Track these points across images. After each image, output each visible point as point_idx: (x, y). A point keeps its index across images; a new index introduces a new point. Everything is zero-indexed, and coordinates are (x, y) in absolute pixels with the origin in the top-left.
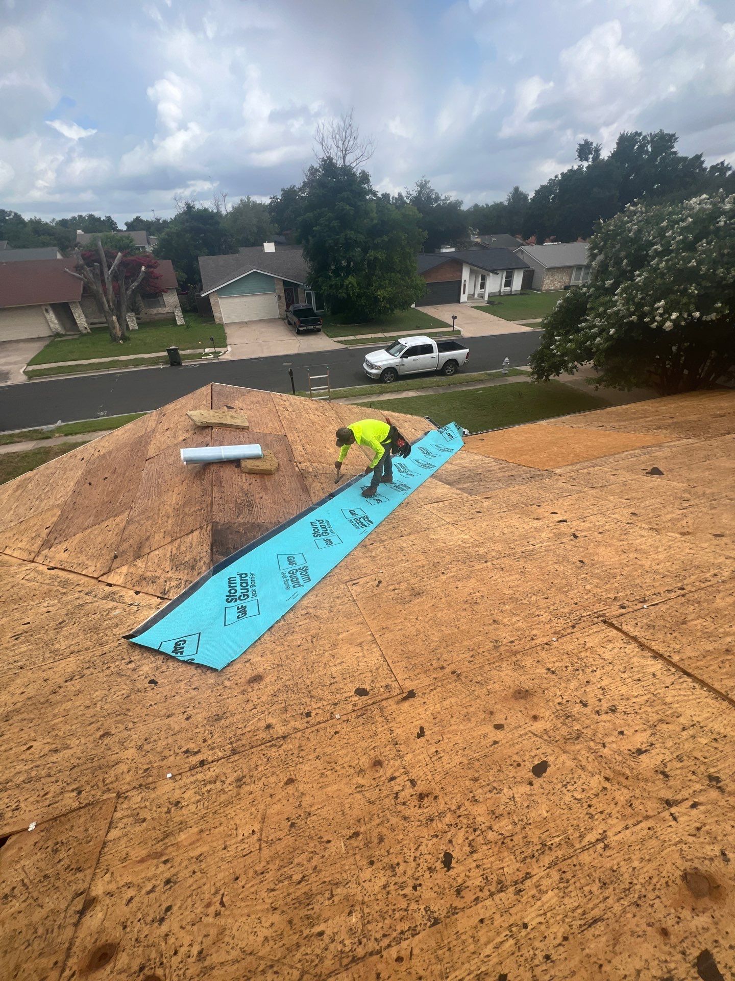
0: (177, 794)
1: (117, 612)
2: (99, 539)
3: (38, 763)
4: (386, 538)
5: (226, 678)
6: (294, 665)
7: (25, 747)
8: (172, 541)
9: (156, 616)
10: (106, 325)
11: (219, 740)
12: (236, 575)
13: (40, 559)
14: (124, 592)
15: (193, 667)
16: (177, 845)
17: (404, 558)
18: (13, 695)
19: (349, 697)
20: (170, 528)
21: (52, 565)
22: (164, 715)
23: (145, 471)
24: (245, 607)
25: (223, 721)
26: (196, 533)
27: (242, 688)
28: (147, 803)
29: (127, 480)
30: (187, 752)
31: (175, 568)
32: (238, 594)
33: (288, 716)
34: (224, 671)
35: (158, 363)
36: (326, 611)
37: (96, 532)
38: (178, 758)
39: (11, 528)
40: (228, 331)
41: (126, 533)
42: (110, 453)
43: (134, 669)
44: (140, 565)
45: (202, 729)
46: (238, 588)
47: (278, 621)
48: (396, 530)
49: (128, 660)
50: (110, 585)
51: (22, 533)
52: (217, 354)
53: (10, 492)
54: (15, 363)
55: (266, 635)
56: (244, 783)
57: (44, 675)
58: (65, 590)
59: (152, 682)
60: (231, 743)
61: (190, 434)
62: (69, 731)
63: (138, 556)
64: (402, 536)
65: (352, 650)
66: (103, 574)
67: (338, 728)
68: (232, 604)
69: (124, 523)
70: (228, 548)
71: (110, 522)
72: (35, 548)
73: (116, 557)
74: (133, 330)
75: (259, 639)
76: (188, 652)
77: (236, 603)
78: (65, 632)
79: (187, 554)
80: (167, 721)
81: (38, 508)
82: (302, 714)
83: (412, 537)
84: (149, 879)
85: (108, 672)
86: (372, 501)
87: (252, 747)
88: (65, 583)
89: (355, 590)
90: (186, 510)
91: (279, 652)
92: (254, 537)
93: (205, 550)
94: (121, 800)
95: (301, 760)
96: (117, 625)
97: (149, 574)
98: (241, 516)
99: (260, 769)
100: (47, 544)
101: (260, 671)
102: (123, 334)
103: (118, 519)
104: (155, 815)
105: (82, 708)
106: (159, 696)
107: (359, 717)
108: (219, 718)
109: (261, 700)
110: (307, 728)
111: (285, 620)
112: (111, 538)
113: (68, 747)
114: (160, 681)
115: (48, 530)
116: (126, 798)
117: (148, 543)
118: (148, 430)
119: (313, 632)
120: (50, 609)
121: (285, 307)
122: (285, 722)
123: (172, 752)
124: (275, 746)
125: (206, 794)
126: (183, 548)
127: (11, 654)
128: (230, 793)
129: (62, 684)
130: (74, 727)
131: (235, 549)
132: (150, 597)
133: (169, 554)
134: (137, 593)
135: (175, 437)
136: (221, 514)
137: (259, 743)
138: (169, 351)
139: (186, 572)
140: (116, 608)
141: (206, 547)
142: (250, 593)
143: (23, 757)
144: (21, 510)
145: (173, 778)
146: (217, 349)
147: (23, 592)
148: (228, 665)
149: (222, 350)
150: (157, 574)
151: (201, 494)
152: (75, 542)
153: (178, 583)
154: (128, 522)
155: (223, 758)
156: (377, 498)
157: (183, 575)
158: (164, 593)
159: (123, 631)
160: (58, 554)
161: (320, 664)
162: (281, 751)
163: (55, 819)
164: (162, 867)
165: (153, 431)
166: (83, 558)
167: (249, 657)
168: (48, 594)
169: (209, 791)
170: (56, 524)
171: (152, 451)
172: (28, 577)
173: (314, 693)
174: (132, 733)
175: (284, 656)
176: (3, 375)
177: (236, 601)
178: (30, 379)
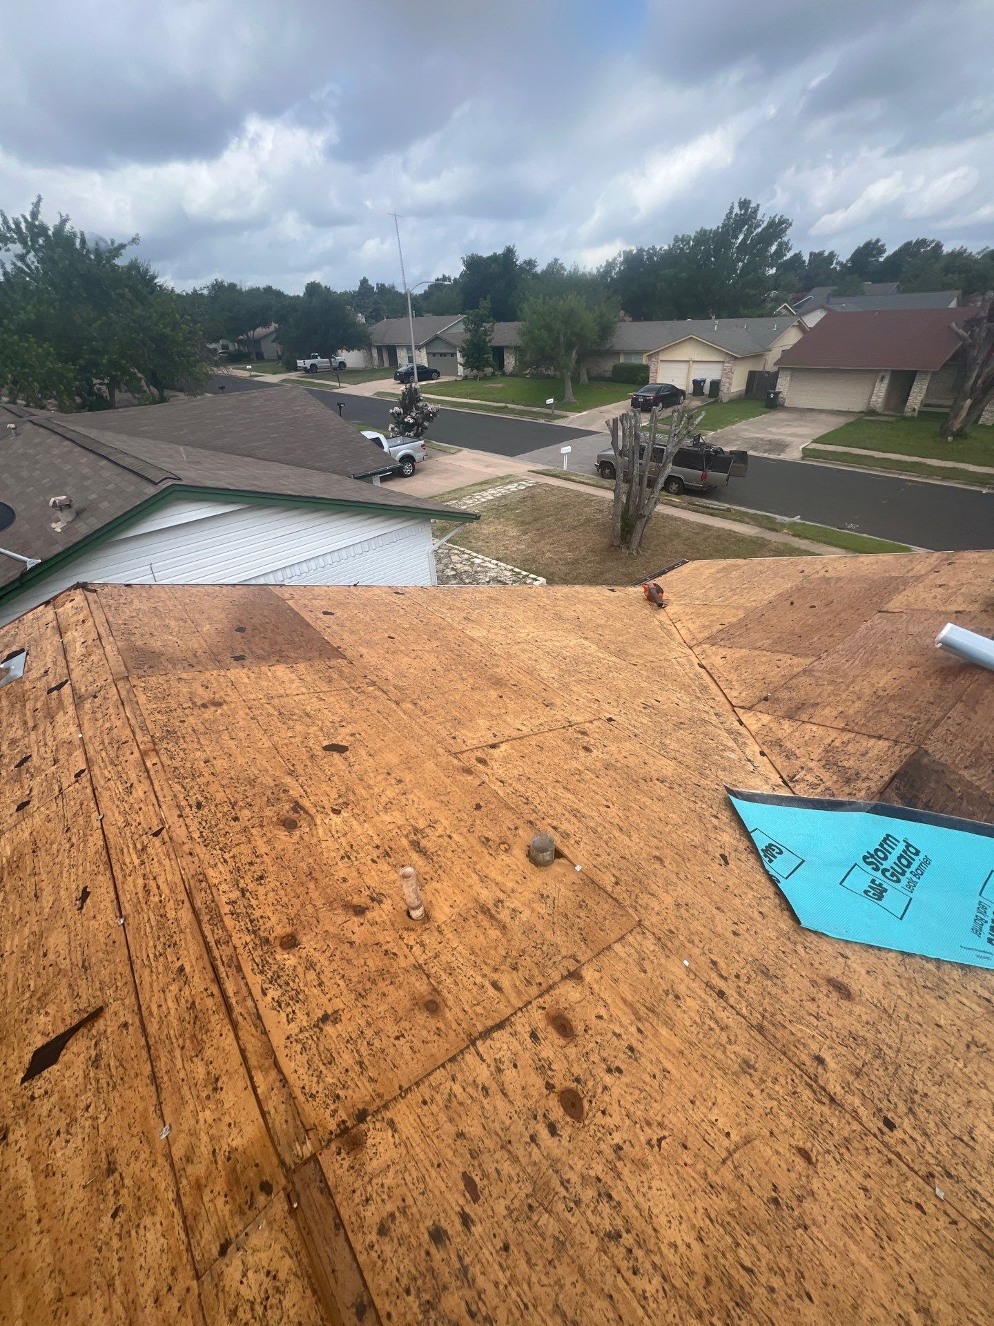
0: (682, 989)
1: (732, 756)
2: (762, 669)
3: (606, 825)
5: (802, 943)
6: (911, 1038)
7: (605, 803)
8: (843, 730)
9: (769, 796)
10: (947, 410)
11: (752, 995)
12: (901, 841)
13: (697, 650)
14: (750, 741)
15: (772, 889)
16: (656, 1033)
18: (620, 752)
19: (983, 1200)
20: (851, 712)
21: (704, 663)
22: (716, 903)
23: (869, 624)
24: (886, 890)
25: (769, 983)
26: (883, 744)
27: (817, 979)
28: (655, 961)
29: (838, 622)
30: (714, 963)
31: (823, 762)
32: (886, 865)
33: (856, 1084)
34: (807, 933)
35: (982, 484)
37: (763, 659)
38: (703, 958)
39: (694, 606)
41: (794, 681)
42: (839, 579)
43: (715, 828)
44: (786, 727)
45: (742, 963)
47: (928, 959)
49: (715, 813)
50: (741, 723)
51: (699, 615)
53: (713, 570)
55: (892, 955)
56: (750, 1075)
57: (646, 757)
58: (700, 695)
59: (723, 856)
60: (763, 1016)
61: (975, 608)
62: (638, 825)
63: (790, 716)
66: (742, 707)
67: (928, 1207)
68: (869, 868)
69: (800, 669)
70: (916, 797)
71: (786, 659)
72: (701, 636)
73: (766, 699)
74: (983, 426)
75: (879, 949)
76: (778, 867)
77: (875, 873)
78: (681, 734)
79: (852, 759)
80: (715, 911)
81: (727, 599)
82: (880, 1110)
84: (622, 1025)
85: (692, 805)
87: (785, 1054)
88: (704, 689)
90: (891, 706)
91: (899, 996)
92: (972, 815)
93: (880, 773)
94: (638, 929)
95: (838, 1157)
96: (724, 769)
97: (788, 744)
98: (973, 771)
99: (777, 1088)
100: (712, 640)
101: (854, 987)
102: (961, 429)
103: (796, 660)
104: (655, 979)
105: (656, 815)
106: (721, 878)
107: (981, 1247)
108: (766, 973)
109: (831, 1019)
110: (875, 1136)
111: (938, 968)
112: (775, 676)
113: (629, 837)
114: (732, 865)
115: (721, 627)
116: (644, 933)
117: (811, 710)
118: (910, 574)
119: (980, 1036)
120: (680, 703)
122: (847, 1086)
123: (701, 945)
124: (814, 1092)
125: (706, 1027)
126: (851, 749)
127: (635, 717)
128: (730, 1062)
129: (654, 779)
130: (642, 825)
131: (927, 806)
132: (774, 771)
133: (828, 741)
134: (762, 754)
135: (945, 602)
136: (940, 745)
137: (795, 1060)
139: (835, 778)
140: (733, 751)
141: (886, 772)
142: (904, 880)
143: (600, 808)
144: (712, 594)
145: (688, 969)
147: (669, 671)
148: (816, 933)
150: (797, 752)
151: (931, 700)
152: (737, 655)
153: (816, 781)
154: (805, 671)
155: (744, 1018)
157: (829, 779)
158: (792, 779)
159: (726, 779)
160: (715, 657)
161: (960, 1091)
162: (817, 1107)
163: (593, 882)
164: (633, 1029)
165: (918, 578)
166: (733, 676)
167: (848, 953)
168: (685, 687)
169: (711, 1029)
170: (732, 625)
171: (896, 603)
172: (679, 660)
173: (920, 1112)
174: (680, 884)
175: (902, 1009)
176: (781, 446)
177: (877, 869)
178: (803, 459)
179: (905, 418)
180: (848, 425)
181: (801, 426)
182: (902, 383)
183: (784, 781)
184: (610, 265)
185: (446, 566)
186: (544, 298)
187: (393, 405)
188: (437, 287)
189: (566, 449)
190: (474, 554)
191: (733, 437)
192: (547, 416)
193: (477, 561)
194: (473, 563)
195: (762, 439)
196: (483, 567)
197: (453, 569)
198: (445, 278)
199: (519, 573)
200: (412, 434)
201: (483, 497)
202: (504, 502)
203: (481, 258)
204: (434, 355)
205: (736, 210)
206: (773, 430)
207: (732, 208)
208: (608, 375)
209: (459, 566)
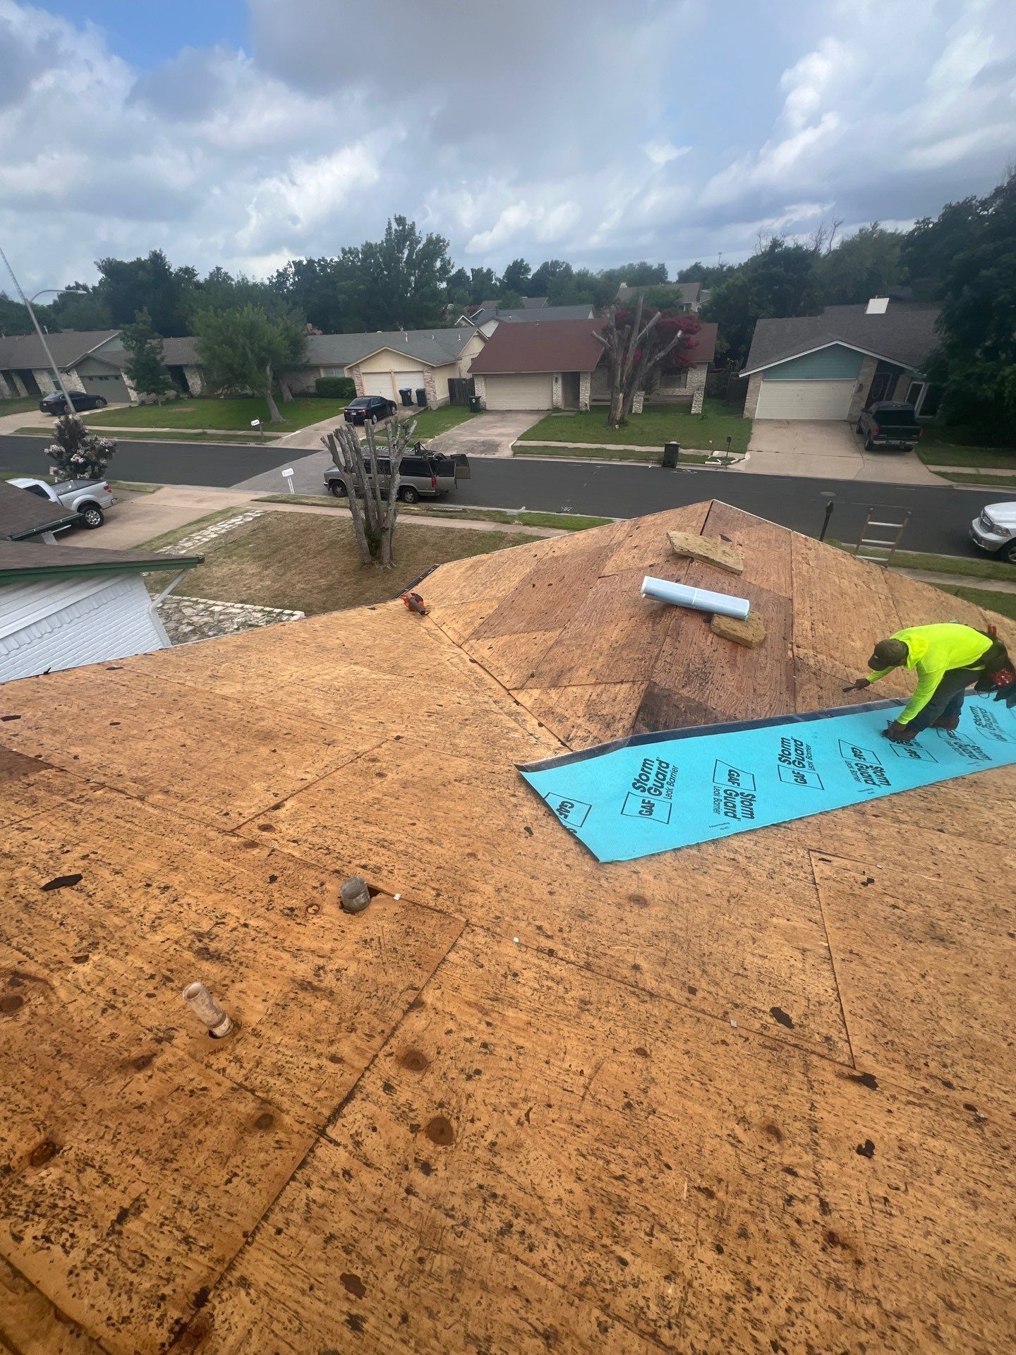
0: (517, 966)
1: (516, 735)
2: (523, 650)
3: (416, 843)
4: (908, 819)
5: (604, 876)
6: (693, 914)
7: (411, 822)
8: (595, 684)
9: (553, 761)
10: (609, 403)
11: (576, 941)
12: (654, 760)
13: (466, 647)
14: (528, 717)
15: (573, 841)
16: (504, 1018)
17: (933, 867)
18: (414, 767)
19: (760, 1011)
20: (598, 667)
21: (474, 657)
22: (530, 874)
23: (594, 590)
24: (653, 805)
25: (586, 923)
26: (626, 686)
27: (620, 901)
28: (489, 952)
29: (572, 594)
30: (539, 928)
31: (588, 716)
32: (650, 784)
33: (666, 973)
34: (606, 866)
35: (647, 461)
36: (765, 874)
37: (523, 641)
38: (529, 928)
39: (454, 607)
40: (756, 430)
41: (551, 653)
42: (564, 557)
43: (515, 806)
44: (553, 695)
45: (562, 916)
46: (652, 777)
47: (689, 847)
48: (934, 816)
49: (512, 792)
50: (518, 703)
51: (460, 614)
52: (727, 461)
53: (463, 570)
54: (508, 435)
55: (668, 855)
56: (588, 1010)
57: (440, 763)
58: (477, 689)
59: (527, 829)
60: (588, 954)
61: (661, 560)
62: (446, 830)
63: (555, 685)
64: (941, 831)
65: (787, 951)
66: (515, 689)
67: (730, 1039)
68: (638, 792)
69: (552, 642)
70: (657, 722)
71: (539, 635)
72: (466, 634)
73: (532, 676)
74: (636, 414)
75: (658, 854)
76: (572, 820)
77: (643, 794)
78: (467, 730)
79: (607, 706)
80: (530, 881)
81: (480, 594)
82: (684, 983)
83: (964, 842)
84: (471, 1028)
85: (491, 793)
86: (900, 749)
87: (610, 977)
88: (480, 681)
89: (821, 869)
90: (624, 653)
91: (679, 886)
92: (695, 722)
93: (629, 711)
94: (468, 929)
95: (664, 1038)
96: (512, 750)
97: (559, 710)
98: (688, 688)
99: (610, 1009)
100: (476, 635)
101: (648, 894)
102: (622, 417)
103: (548, 634)
104: (492, 969)
105: (461, 815)
106: (530, 849)
107: (766, 1047)
108: (582, 916)
109: (637, 929)
110: (686, 1006)
111: (699, 850)
112: (535, 653)
113: (440, 845)
114: (536, 834)
115: (481, 621)
116: (473, 931)
117: (569, 675)
118: (614, 542)
119: (734, 890)
120: (462, 701)
121: (863, 405)
122: (659, 979)
123: (525, 918)
124: (638, 996)
125: (545, 988)
126: (604, 698)
127: (422, 728)
128: (570, 1008)
129: (452, 781)
130: (450, 829)
131: (666, 726)
132: (552, 737)
133: (586, 697)
134: (541, 725)
135: (641, 559)
136: (663, 675)
137: (619, 978)
138: (667, 446)
139: (599, 727)
140: (516, 730)
141: (632, 709)
142: (664, 791)
143: (406, 829)
144: (466, 592)
145: (519, 944)
146: (731, 455)
147: (444, 674)
148: (611, 863)
149: (737, 456)
150: (566, 714)
151: (649, 641)
152: (501, 643)
153: (586, 735)
154: (557, 643)
155: (573, 963)
156: (914, 748)
157: (594, 728)
158: (568, 739)
159: (515, 758)
160: (483, 649)
161: (731, 938)
162: (643, 1008)
163: (415, 904)
164: (483, 1027)
165: (619, 544)
166: (502, 663)
167: (639, 868)
168: (463, 685)
169: (549, 988)
170: (490, 617)
171: (609, 568)
172: (452, 660)
173: (710, 969)
174: (496, 870)
175: (683, 895)
176: (493, 446)
177: (644, 791)
178: (514, 455)
179: (581, 412)
180: (541, 422)
181: (504, 427)
182: (572, 382)
183: (563, 743)
184: (282, 275)
185: (179, 622)
186: (215, 311)
187: (48, 443)
188: (70, 297)
189: (288, 472)
190: (212, 602)
191: (451, 442)
192: (256, 438)
193: (217, 609)
194: (212, 612)
195: (476, 442)
196: (226, 614)
197: (189, 624)
198: (78, 286)
199: (271, 612)
200: (87, 475)
201: (205, 537)
202: (231, 538)
203: (121, 263)
204: (91, 378)
205: (394, 226)
206: (483, 431)
207: (390, 224)
208: (312, 390)
209: (195, 619)
